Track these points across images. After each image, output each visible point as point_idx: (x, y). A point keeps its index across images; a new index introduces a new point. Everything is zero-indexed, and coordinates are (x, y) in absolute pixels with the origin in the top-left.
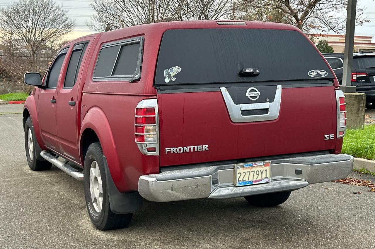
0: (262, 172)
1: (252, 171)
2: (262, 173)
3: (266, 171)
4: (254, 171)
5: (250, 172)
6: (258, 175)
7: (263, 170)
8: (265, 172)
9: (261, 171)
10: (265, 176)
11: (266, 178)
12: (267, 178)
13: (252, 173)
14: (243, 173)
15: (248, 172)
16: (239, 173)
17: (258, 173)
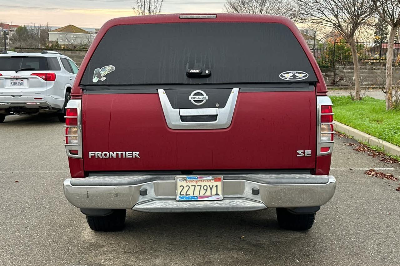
0: (211, 187)
1: (198, 186)
2: (211, 189)
3: (217, 186)
4: (201, 186)
5: (195, 186)
6: (206, 190)
7: (213, 186)
8: (216, 188)
9: (209, 186)
10: (216, 193)
11: (217, 194)
12: (219, 194)
13: (198, 188)
14: (187, 186)
15: (192, 186)
16: (181, 186)
17: (205, 188)
